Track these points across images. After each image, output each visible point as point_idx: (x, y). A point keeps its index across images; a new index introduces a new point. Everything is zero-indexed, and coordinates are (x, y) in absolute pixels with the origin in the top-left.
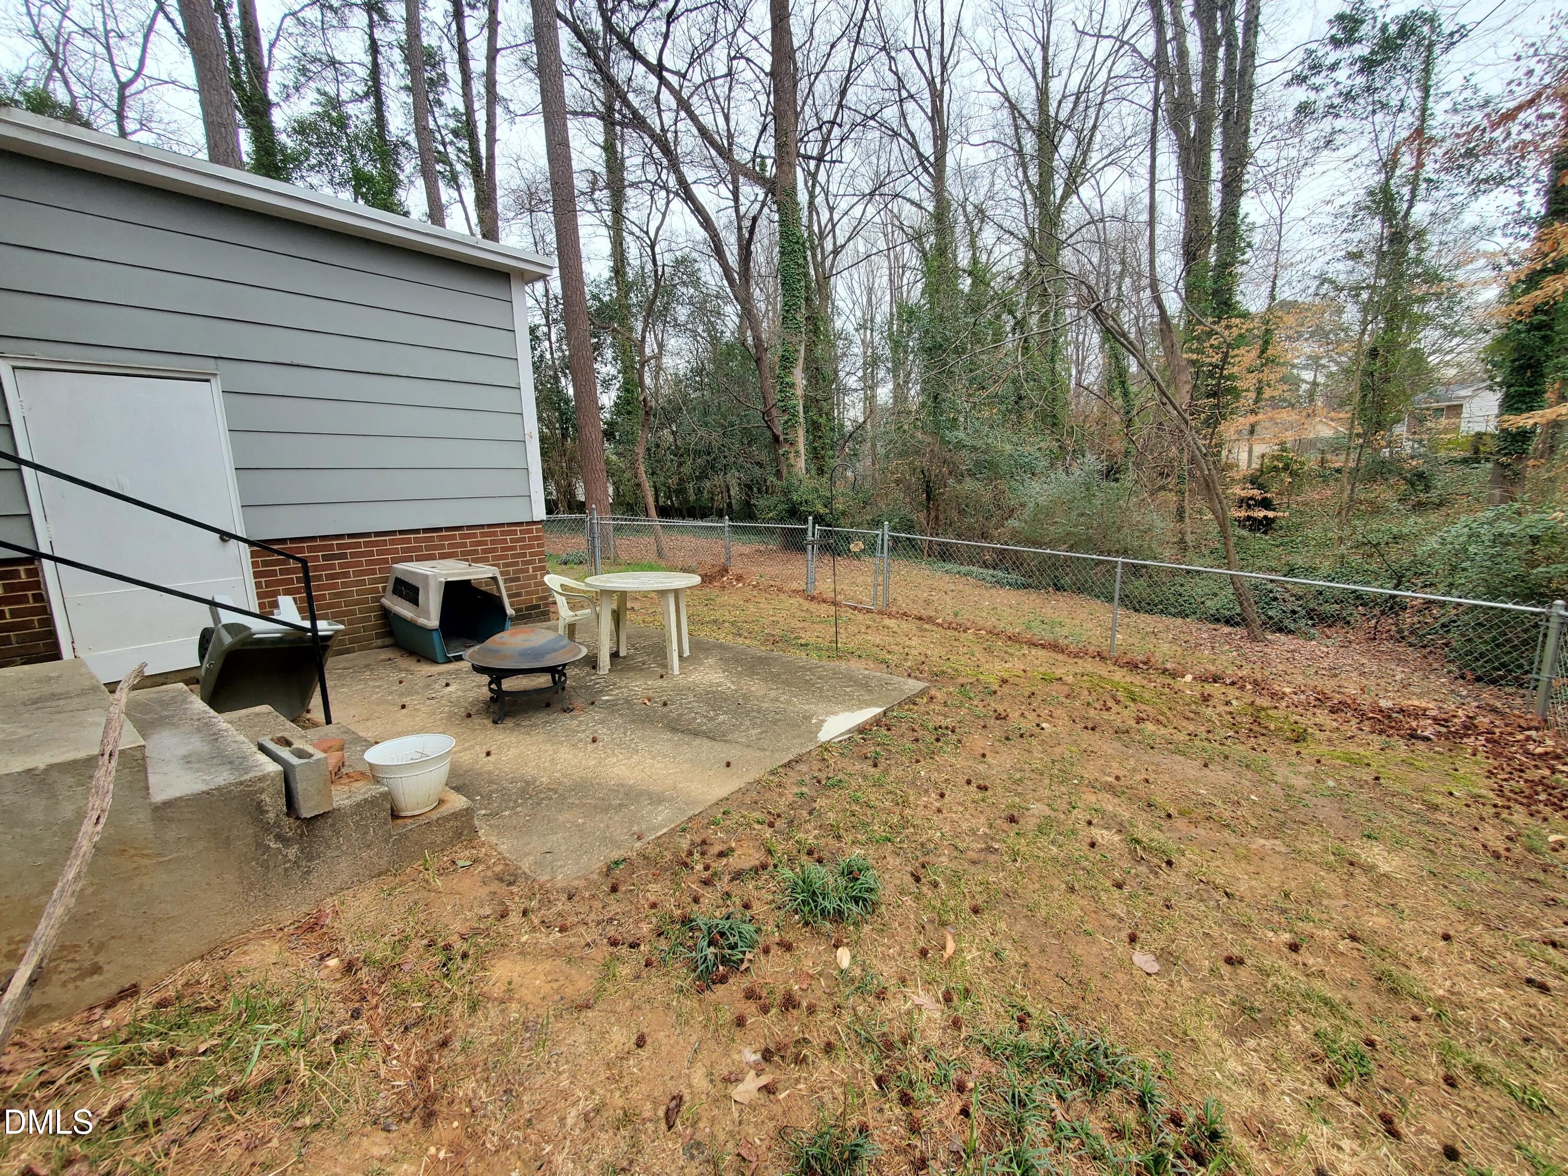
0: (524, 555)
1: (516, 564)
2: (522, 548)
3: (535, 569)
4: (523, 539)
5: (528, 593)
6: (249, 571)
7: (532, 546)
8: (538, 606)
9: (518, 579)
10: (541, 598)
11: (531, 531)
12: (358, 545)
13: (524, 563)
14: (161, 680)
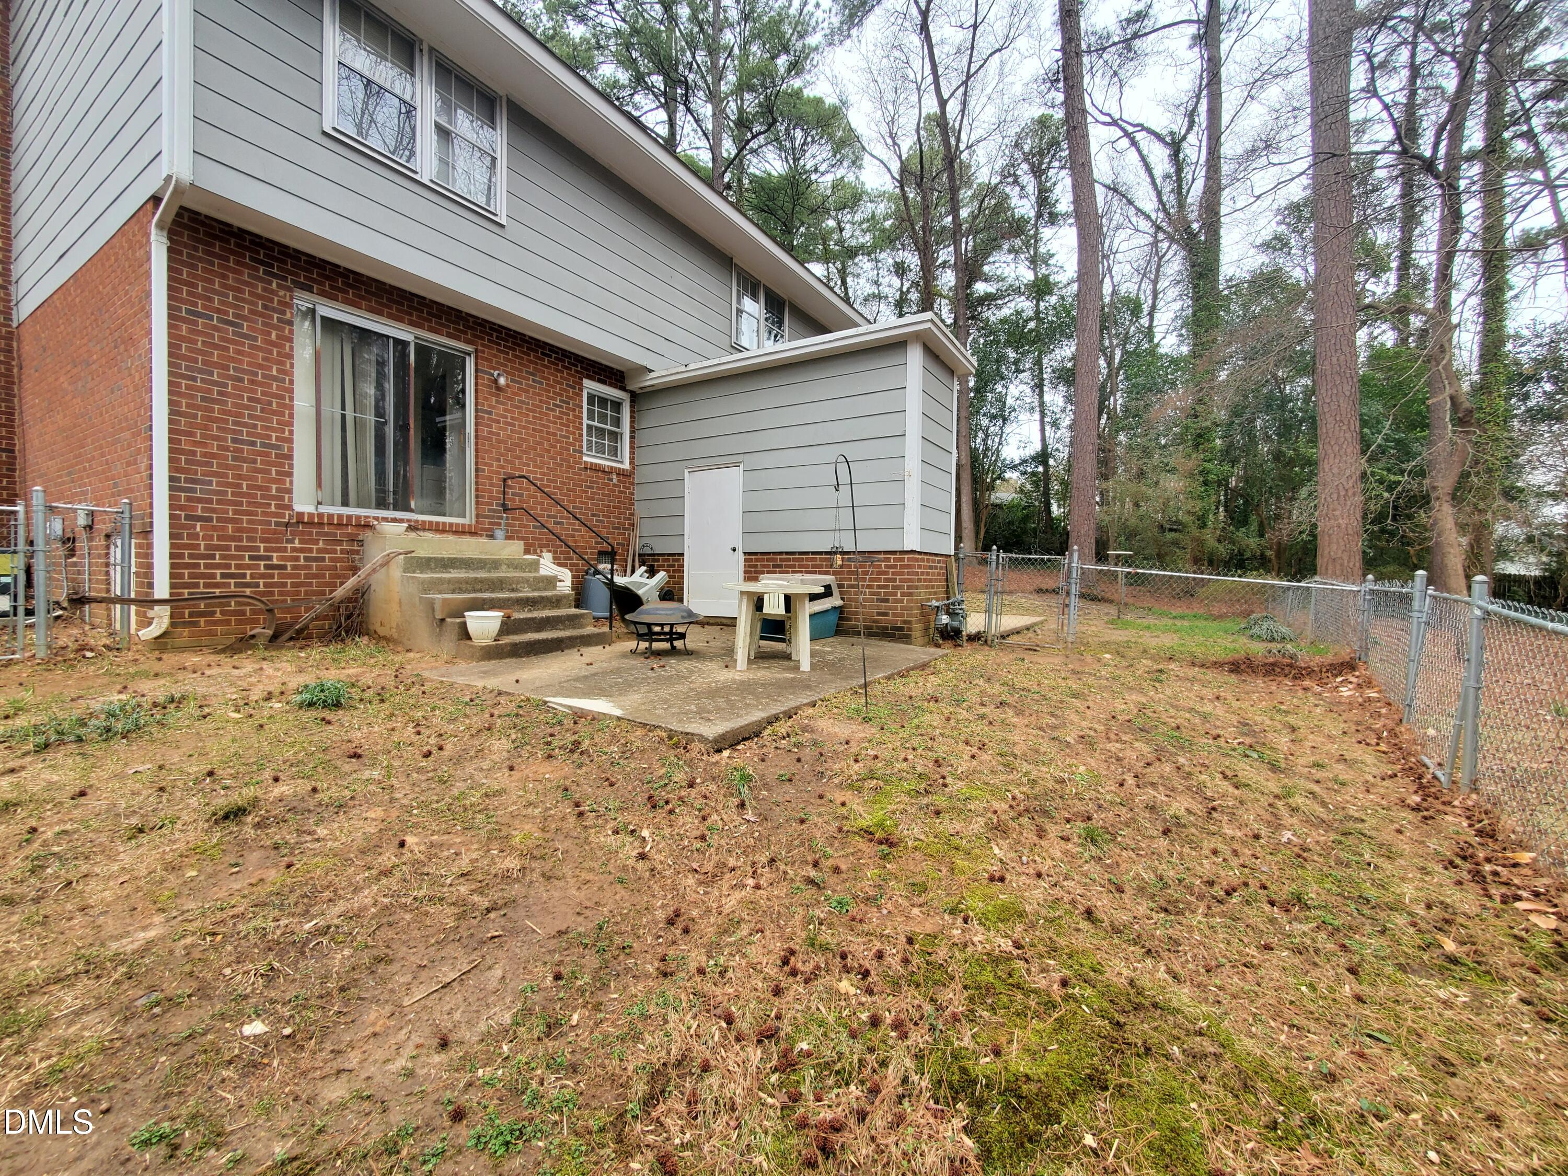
0: (894, 580)
1: (886, 587)
2: (893, 573)
3: (903, 594)
4: (895, 566)
5: (894, 615)
6: (742, 569)
7: (902, 574)
8: (901, 629)
9: (887, 601)
10: (905, 622)
11: (902, 560)
12: (789, 560)
13: (895, 587)
14: (712, 621)
